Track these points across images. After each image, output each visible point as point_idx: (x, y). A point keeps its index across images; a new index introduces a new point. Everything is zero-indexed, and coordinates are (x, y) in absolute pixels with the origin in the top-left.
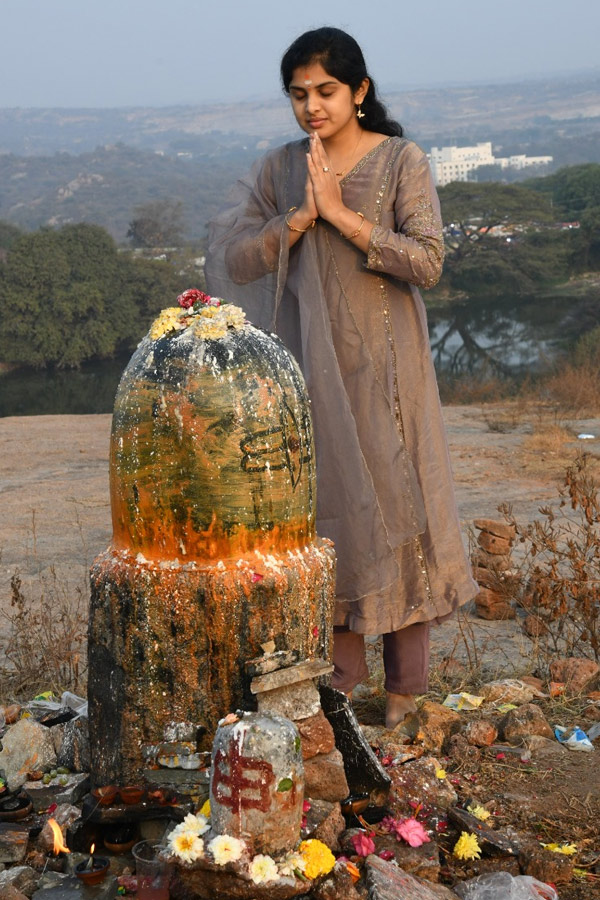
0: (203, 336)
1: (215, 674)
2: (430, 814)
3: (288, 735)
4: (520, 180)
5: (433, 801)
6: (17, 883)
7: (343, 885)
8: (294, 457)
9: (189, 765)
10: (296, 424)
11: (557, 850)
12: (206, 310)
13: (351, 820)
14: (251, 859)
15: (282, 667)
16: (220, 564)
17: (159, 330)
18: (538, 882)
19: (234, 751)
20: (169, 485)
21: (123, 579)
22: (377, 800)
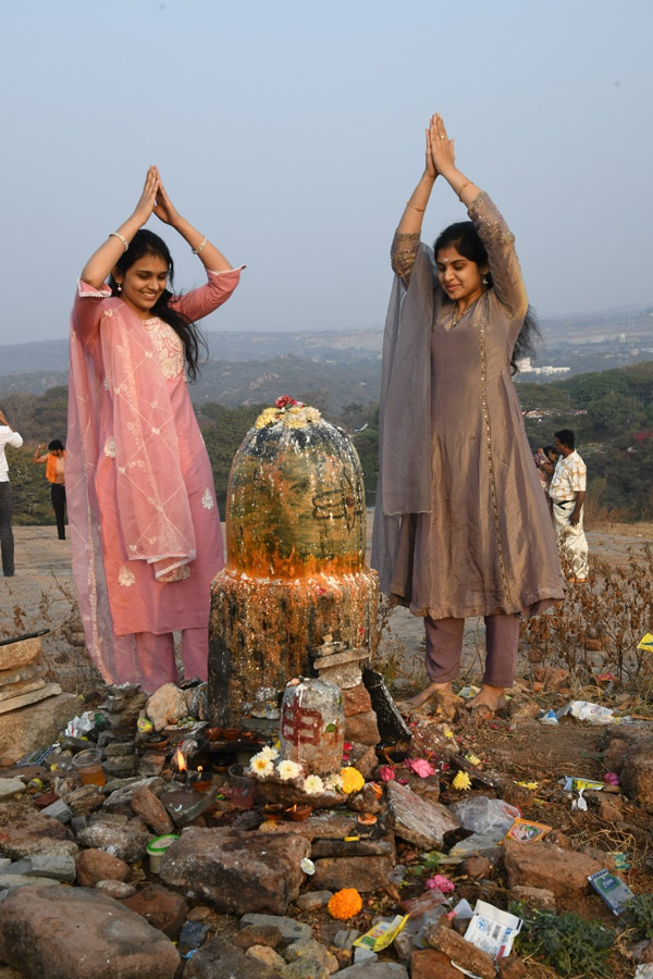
0: (290, 427)
1: (291, 656)
2: (440, 758)
3: (334, 694)
4: (549, 382)
5: (442, 751)
6: (151, 787)
7: (369, 799)
8: (350, 511)
9: (271, 717)
10: (351, 488)
11: (524, 785)
12: (293, 409)
13: (381, 759)
14: (306, 777)
15: (336, 652)
16: (297, 582)
17: (261, 423)
18: (507, 805)
19: (296, 704)
20: (264, 526)
21: (231, 589)
22: (402, 747)
